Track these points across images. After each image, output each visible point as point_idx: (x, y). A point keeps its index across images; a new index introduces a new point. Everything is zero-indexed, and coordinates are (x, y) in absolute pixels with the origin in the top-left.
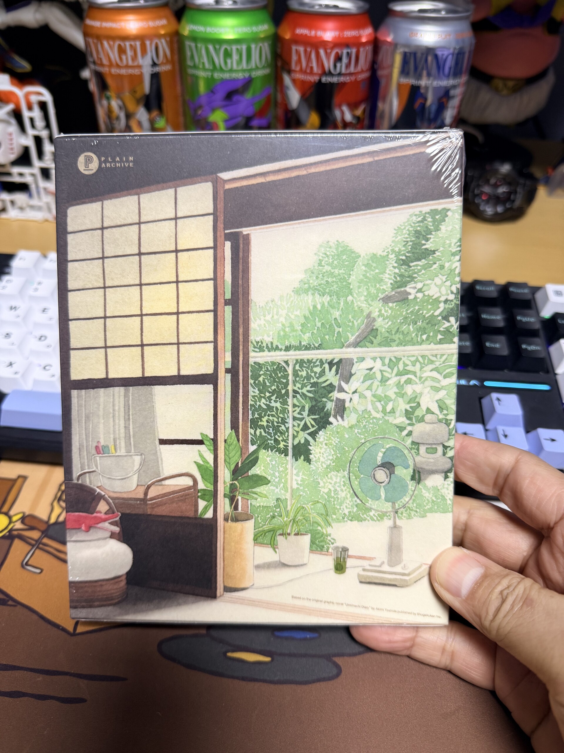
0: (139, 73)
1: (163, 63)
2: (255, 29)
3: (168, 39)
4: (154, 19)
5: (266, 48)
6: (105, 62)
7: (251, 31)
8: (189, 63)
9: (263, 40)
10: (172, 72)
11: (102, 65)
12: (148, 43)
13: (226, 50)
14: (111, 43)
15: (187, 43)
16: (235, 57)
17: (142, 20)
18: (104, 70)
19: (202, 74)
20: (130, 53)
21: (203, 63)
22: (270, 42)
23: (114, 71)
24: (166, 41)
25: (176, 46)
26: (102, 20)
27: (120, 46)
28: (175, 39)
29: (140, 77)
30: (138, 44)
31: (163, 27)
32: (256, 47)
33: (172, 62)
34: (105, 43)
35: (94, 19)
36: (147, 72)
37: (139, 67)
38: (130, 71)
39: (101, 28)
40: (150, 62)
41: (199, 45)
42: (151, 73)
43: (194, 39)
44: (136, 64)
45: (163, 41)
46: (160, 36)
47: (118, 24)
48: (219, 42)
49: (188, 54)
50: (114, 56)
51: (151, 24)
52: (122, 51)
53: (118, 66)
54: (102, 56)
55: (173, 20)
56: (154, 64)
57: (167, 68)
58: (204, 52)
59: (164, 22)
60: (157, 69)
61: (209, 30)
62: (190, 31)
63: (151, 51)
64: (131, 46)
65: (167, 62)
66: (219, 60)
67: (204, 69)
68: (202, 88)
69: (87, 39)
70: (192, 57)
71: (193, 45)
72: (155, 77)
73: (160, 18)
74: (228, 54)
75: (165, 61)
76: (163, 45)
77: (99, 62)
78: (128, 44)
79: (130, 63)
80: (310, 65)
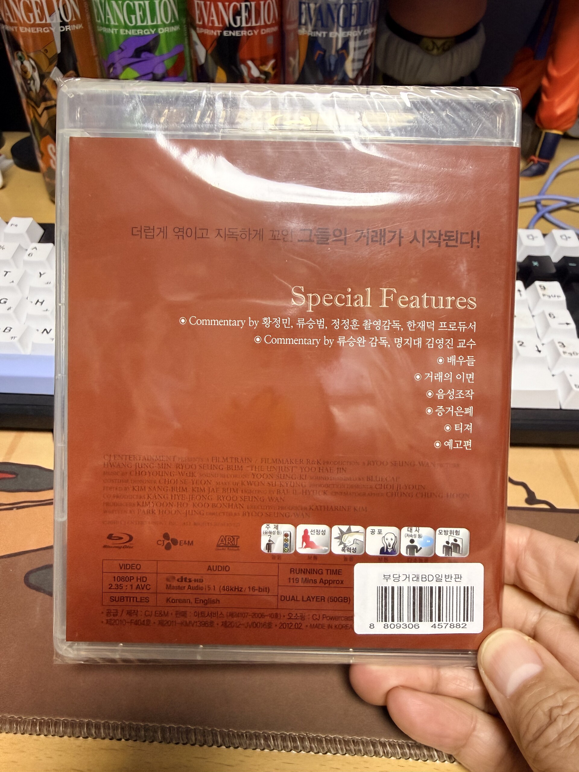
0: (48, 32)
1: (71, 23)
5: (172, 4)
6: (13, 20)
8: (97, 21)
10: (84, 32)
11: (11, 24)
13: (128, 5)
16: (139, 13)
18: (14, 30)
19: (108, 30)
20: (36, 11)
21: (109, 20)
23: (22, 30)
29: (50, 36)
32: (160, 3)
33: (82, 21)
36: (57, 31)
37: (49, 25)
40: (59, 21)
42: (61, 32)
44: (44, 22)
49: (95, 12)
50: (21, 14)
52: (28, 8)
53: (26, 24)
54: (9, 14)
56: (63, 24)
57: (77, 27)
58: (108, 7)
60: (67, 28)
63: (59, 9)
64: (37, 3)
65: (78, 20)
66: (123, 16)
67: (111, 26)
70: (99, 13)
72: (65, 36)
74: (131, 10)
75: (74, 20)
76: (72, 4)
77: (7, 21)
79: (38, 22)
80: (211, 18)
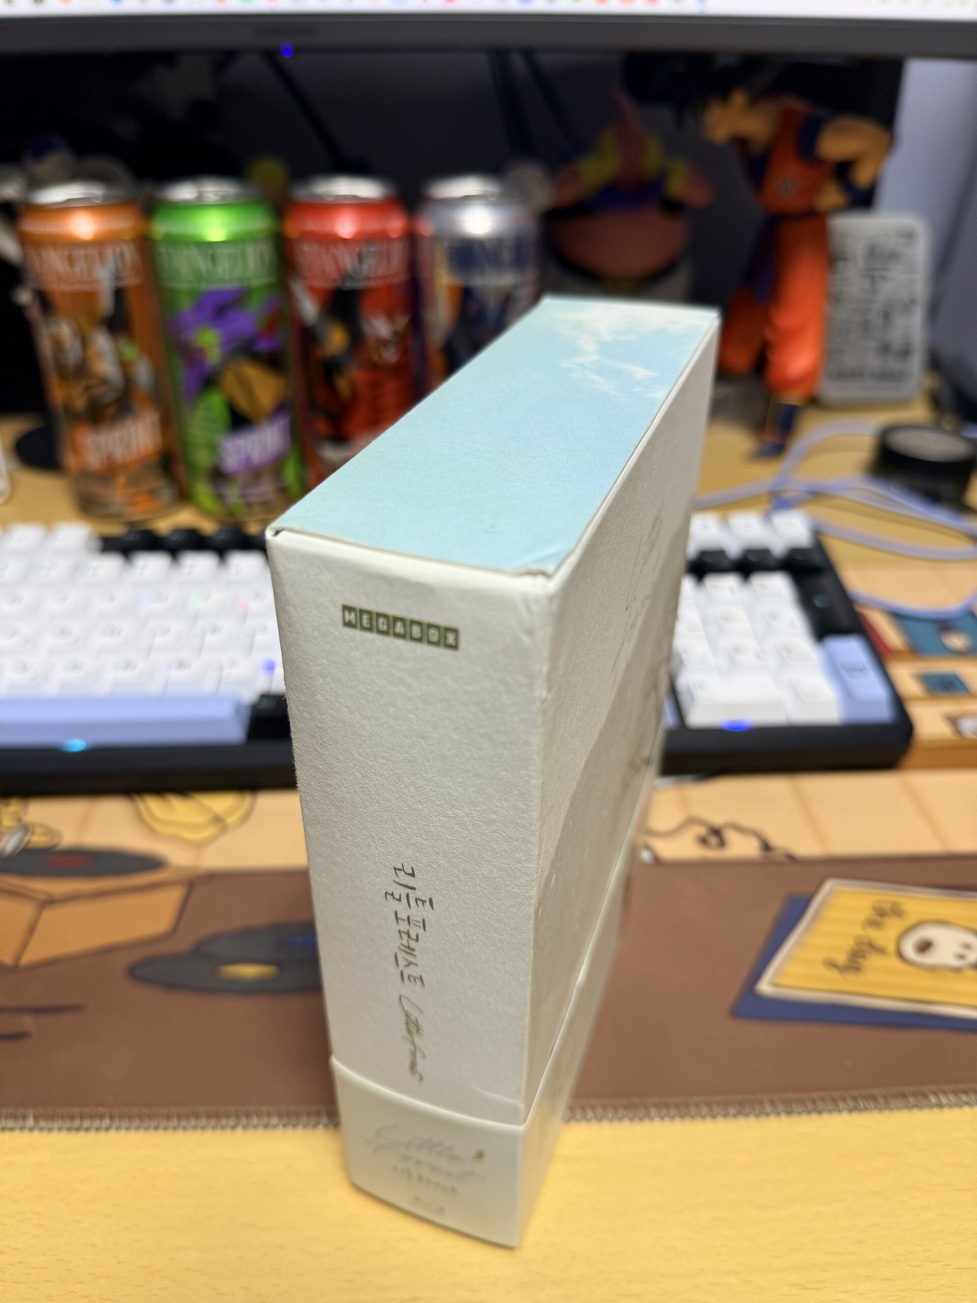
0: (93, 289)
1: (132, 276)
3: (135, 245)
5: (267, 250)
8: (166, 273)
9: (260, 239)
10: (143, 286)
11: (45, 281)
12: (109, 249)
14: (58, 251)
15: (162, 249)
16: (228, 263)
18: (48, 287)
19: (183, 287)
20: (84, 263)
22: (272, 243)
23: (63, 287)
27: (70, 255)
28: (144, 244)
29: (97, 294)
30: (95, 252)
31: (127, 228)
32: (255, 250)
33: (143, 273)
34: (49, 251)
35: (33, 222)
36: (107, 287)
37: (96, 280)
38: (86, 288)
39: (41, 233)
40: (113, 273)
42: (112, 288)
43: (170, 241)
44: (94, 277)
45: (130, 246)
46: (125, 241)
48: (204, 245)
50: (64, 268)
52: (71, 260)
53: (69, 280)
56: (118, 276)
59: (129, 222)
60: (122, 284)
62: (164, 231)
63: (115, 260)
64: (86, 253)
66: (206, 268)
68: (185, 305)
69: (24, 249)
71: (169, 249)
72: (119, 294)
73: (120, 218)
74: (213, 259)
75: (134, 272)
76: (129, 252)
77: (43, 278)
78: (80, 252)
79: (86, 276)
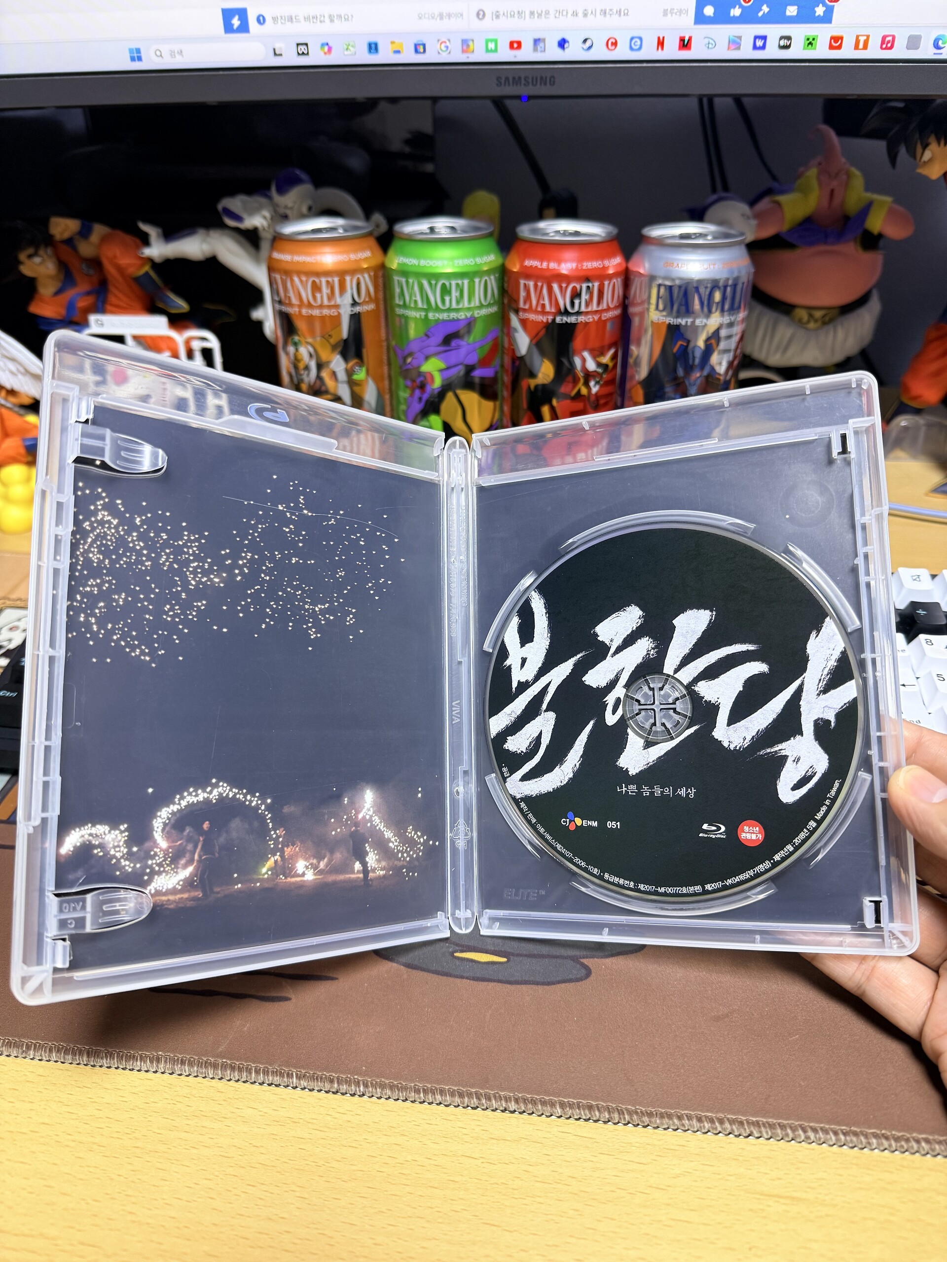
0: (336, 314)
1: (365, 303)
2: (479, 260)
3: (372, 274)
4: (355, 251)
5: (493, 282)
6: (295, 301)
7: (473, 263)
8: (398, 301)
9: (488, 272)
10: (376, 311)
11: (290, 305)
12: (348, 278)
13: (444, 285)
14: (304, 279)
15: (396, 278)
16: (455, 294)
17: (341, 253)
18: (292, 311)
19: (412, 314)
20: (325, 290)
21: (416, 302)
22: (497, 275)
23: (304, 311)
24: (370, 276)
25: (380, 281)
26: (292, 253)
27: (314, 282)
28: (380, 274)
29: (337, 319)
30: (336, 280)
31: (366, 259)
32: (480, 282)
33: (376, 301)
34: (296, 279)
35: (281, 251)
36: (346, 313)
37: (337, 306)
38: (326, 312)
39: (292, 262)
40: (350, 301)
41: (411, 281)
42: (350, 313)
43: (405, 273)
44: (332, 303)
45: (366, 276)
46: (362, 271)
47: (313, 258)
48: (433, 277)
49: (397, 290)
50: (306, 294)
51: (353, 257)
52: (316, 288)
53: (310, 306)
54: (291, 294)
55: (378, 251)
56: (354, 304)
57: (371, 307)
58: (416, 288)
59: (368, 254)
60: (357, 309)
61: (423, 262)
62: (398, 264)
63: (352, 289)
64: (328, 282)
65: (371, 300)
66: (435, 298)
67: (416, 309)
68: (413, 331)
69: (273, 275)
70: (402, 293)
71: (403, 280)
72: (356, 318)
73: (363, 249)
74: (445, 291)
75: (367, 300)
76: (366, 281)
77: (287, 302)
78: (324, 280)
79: (326, 302)
80: (542, 302)
